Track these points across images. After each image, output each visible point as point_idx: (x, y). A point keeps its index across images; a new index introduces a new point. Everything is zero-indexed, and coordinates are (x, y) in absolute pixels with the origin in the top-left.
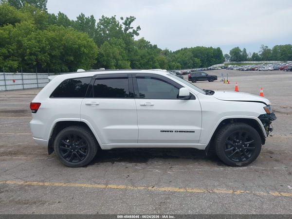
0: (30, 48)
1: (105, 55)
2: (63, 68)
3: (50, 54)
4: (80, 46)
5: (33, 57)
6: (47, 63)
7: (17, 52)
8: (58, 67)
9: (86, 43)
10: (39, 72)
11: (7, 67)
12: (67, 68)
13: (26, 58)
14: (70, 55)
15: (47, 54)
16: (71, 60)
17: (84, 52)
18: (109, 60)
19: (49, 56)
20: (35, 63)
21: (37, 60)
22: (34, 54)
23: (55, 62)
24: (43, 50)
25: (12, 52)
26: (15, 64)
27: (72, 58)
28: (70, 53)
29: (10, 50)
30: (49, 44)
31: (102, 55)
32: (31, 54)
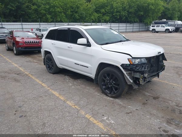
0: (117, 8)
1: (171, 9)
2: (135, 20)
3: (128, 11)
4: (149, 4)
5: (118, 14)
6: (126, 17)
7: (110, 11)
8: (132, 19)
9: (154, 2)
10: (120, 22)
11: (103, 20)
12: (138, 20)
13: (114, 14)
14: (141, 11)
15: (126, 11)
16: (141, 15)
17: (151, 9)
18: (174, 13)
19: (127, 13)
20: (119, 17)
21: (120, 15)
22: (119, 12)
23: (131, 17)
24: (124, 9)
25: (107, 11)
26: (108, 18)
27: (142, 13)
28: (141, 10)
29: (107, 10)
30: (129, 5)
31: (169, 10)
32: (117, 12)
